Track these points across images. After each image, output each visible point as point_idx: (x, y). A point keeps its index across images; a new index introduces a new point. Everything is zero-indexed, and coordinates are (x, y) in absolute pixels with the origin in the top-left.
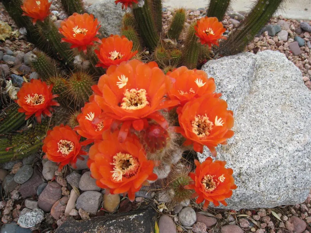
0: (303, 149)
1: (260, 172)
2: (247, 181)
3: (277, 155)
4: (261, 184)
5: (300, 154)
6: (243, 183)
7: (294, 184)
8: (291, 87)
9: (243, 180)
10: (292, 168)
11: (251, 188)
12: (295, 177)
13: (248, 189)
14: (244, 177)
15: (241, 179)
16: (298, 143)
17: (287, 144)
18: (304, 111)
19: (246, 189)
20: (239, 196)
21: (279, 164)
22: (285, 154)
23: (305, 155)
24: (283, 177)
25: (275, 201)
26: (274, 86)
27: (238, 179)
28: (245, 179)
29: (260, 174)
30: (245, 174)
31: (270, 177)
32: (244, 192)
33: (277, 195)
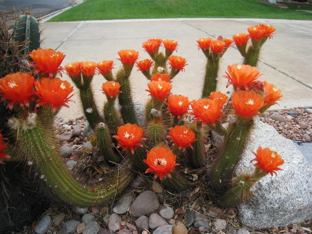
0: (303, 162)
1: (284, 179)
2: (278, 187)
3: (289, 166)
4: (288, 188)
5: (303, 165)
6: (276, 189)
7: (309, 188)
8: (274, 135)
9: (276, 186)
10: (302, 175)
11: (283, 192)
12: (307, 182)
13: (281, 193)
14: (275, 184)
15: (274, 186)
16: (298, 158)
17: (292, 160)
18: (290, 146)
19: (280, 194)
20: (277, 202)
21: (293, 172)
22: (294, 166)
23: (306, 166)
24: (300, 182)
25: (302, 204)
26: (263, 137)
27: (272, 186)
28: (277, 186)
29: (285, 180)
30: (275, 182)
31: (291, 182)
32: (280, 197)
33: (301, 197)
